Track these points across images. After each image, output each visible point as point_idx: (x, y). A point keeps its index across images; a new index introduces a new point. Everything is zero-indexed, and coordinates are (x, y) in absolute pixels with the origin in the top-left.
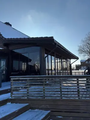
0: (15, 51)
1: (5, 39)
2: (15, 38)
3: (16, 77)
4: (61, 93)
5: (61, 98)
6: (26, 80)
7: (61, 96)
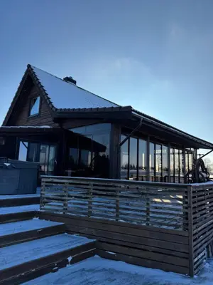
0: (74, 131)
1: (56, 109)
2: (76, 108)
3: (49, 178)
4: (117, 211)
5: (117, 220)
6: (64, 183)
7: (117, 216)
